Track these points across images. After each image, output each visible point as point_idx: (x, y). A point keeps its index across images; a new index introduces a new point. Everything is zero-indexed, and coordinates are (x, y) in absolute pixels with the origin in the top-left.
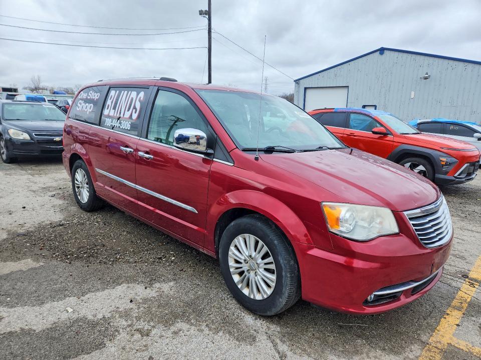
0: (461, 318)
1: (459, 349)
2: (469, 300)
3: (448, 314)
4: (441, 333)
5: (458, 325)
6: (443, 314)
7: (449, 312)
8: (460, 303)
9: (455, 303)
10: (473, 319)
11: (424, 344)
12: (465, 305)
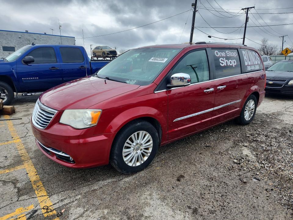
0: (30, 178)
1: (19, 166)
2: (36, 192)
3: (36, 175)
4: (30, 165)
5: (27, 174)
6: (38, 173)
7: (37, 176)
8: (38, 186)
9: (40, 184)
10: (24, 183)
11: (31, 158)
12: (35, 187)
